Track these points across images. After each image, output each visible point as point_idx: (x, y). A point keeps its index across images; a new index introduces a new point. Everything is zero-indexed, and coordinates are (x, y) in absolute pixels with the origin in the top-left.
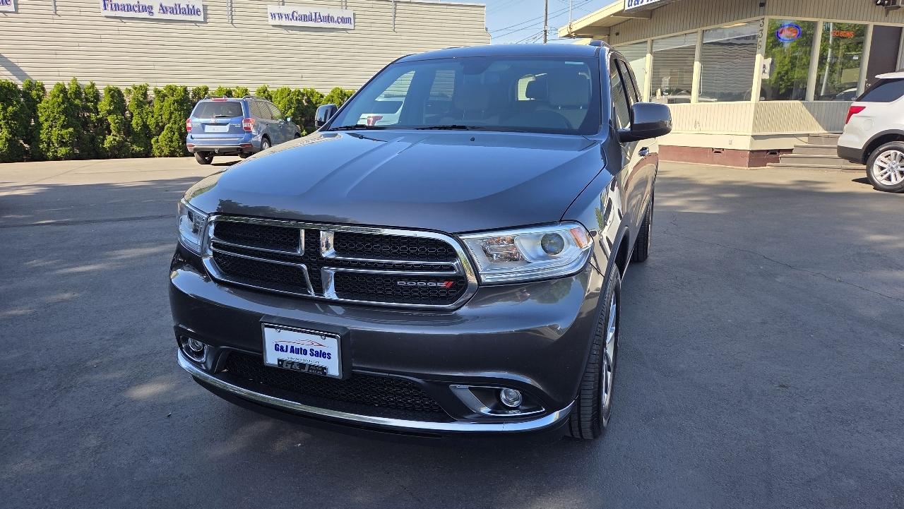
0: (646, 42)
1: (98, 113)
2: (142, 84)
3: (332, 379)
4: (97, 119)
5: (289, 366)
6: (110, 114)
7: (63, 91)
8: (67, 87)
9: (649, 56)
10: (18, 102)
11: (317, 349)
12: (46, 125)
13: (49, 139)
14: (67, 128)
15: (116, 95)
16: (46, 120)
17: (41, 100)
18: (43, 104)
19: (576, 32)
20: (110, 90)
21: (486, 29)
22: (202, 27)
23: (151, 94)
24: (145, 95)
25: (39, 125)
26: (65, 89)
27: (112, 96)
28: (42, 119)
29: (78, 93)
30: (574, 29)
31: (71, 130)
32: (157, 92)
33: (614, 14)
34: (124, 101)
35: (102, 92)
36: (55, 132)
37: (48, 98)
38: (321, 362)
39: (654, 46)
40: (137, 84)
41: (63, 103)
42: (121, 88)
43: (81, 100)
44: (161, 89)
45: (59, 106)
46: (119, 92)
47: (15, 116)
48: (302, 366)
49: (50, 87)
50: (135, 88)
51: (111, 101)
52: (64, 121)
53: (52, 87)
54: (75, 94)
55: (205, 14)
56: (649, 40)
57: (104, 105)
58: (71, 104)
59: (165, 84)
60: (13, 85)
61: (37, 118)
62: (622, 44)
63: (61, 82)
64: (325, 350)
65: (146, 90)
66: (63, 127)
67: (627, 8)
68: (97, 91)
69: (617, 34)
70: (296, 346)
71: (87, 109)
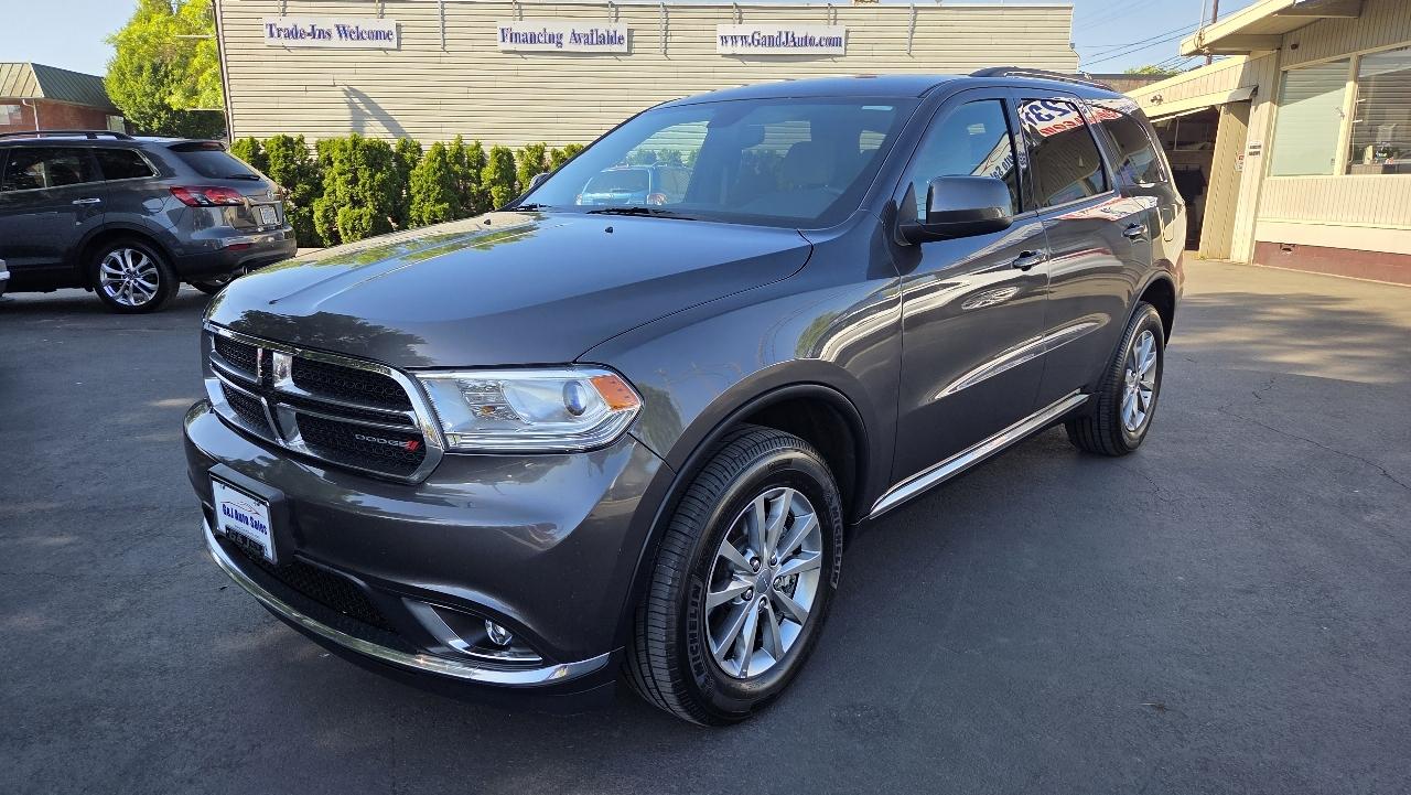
0: (1349, 59)
1: (480, 183)
2: (539, 143)
4: (478, 191)
6: (494, 185)
7: (442, 153)
8: (447, 148)
9: (1351, 86)
10: (389, 168)
12: (417, 198)
13: (420, 216)
14: (442, 203)
15: (504, 158)
16: (419, 192)
17: (415, 166)
18: (417, 171)
19: (1212, 46)
20: (498, 152)
21: (1073, 45)
22: (625, 60)
23: (548, 156)
24: (541, 158)
25: (411, 197)
26: (444, 150)
27: (500, 161)
28: (414, 190)
29: (459, 156)
30: (1207, 41)
31: (446, 205)
32: (556, 154)
33: (1279, 12)
34: (513, 167)
35: (488, 153)
36: (428, 207)
37: (423, 163)
39: (1362, 66)
40: (533, 144)
41: (439, 170)
42: (512, 149)
43: (462, 165)
44: (561, 149)
45: (435, 173)
46: (509, 155)
47: (383, 185)
49: (428, 147)
50: (529, 149)
51: (497, 167)
52: (438, 194)
53: (430, 148)
54: (456, 157)
55: (630, 42)
56: (1353, 56)
57: (488, 173)
58: (449, 171)
59: (567, 144)
60: (384, 144)
61: (408, 188)
62: (1304, 64)
63: (440, 142)
65: (543, 151)
66: (438, 201)
68: (482, 153)
69: (1295, 47)
71: (466, 177)
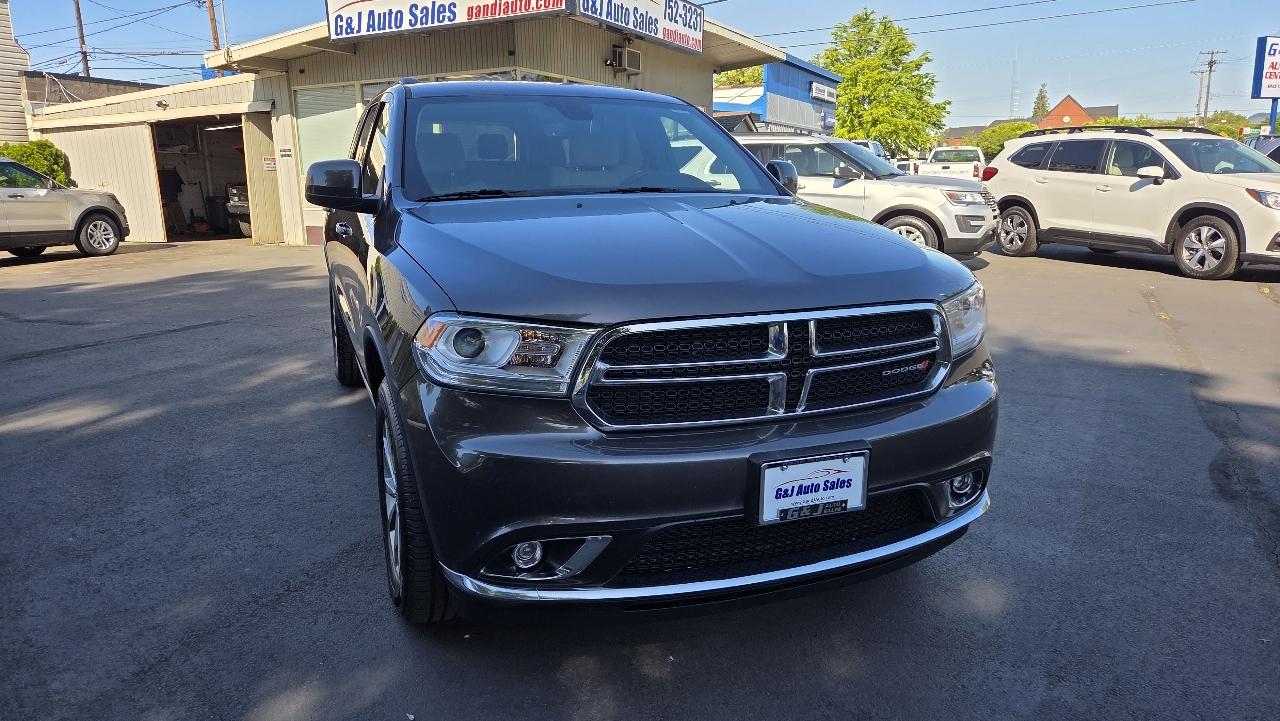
0: (353, 85)
3: (856, 512)
5: (796, 514)
9: (360, 107)
11: (833, 478)
19: (239, 63)
30: (236, 58)
33: (307, 43)
38: (838, 495)
48: (814, 508)
56: (357, 84)
62: (313, 86)
64: (843, 477)
67: (334, 37)
69: (302, 71)
70: (806, 483)
